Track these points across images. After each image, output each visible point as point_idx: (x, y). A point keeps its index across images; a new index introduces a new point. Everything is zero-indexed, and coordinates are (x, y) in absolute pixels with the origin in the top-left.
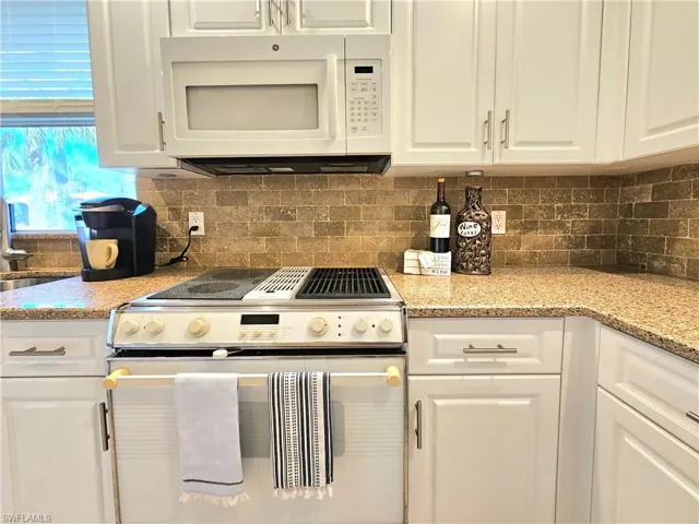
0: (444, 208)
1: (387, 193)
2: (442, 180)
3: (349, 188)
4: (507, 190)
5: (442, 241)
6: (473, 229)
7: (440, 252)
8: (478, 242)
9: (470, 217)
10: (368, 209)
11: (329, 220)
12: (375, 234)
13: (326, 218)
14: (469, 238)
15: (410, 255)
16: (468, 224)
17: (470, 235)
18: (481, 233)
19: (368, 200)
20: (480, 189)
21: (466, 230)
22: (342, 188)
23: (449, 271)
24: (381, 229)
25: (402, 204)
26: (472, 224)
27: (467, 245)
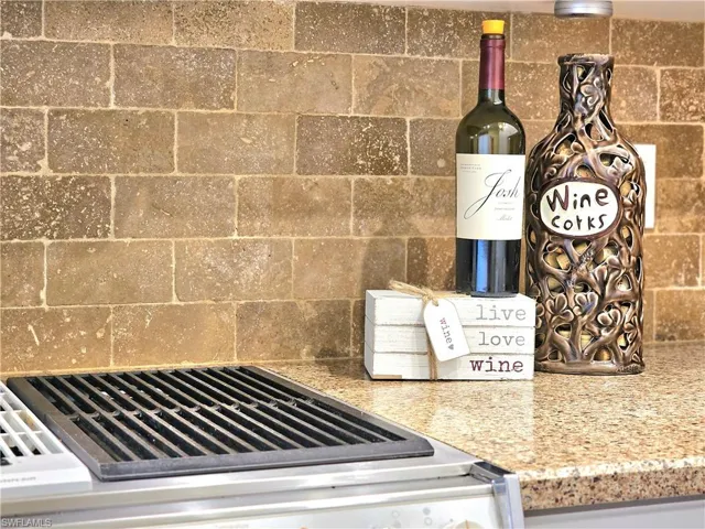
0: (507, 129)
1: (269, 63)
2: (495, 27)
3: (128, 37)
4: (657, 70)
5: (500, 254)
6: (593, 210)
7: (490, 291)
8: (608, 255)
9: (584, 166)
10: (199, 124)
11: (45, 170)
12: (225, 230)
13: (32, 159)
14: (578, 242)
15: (392, 308)
16: (578, 189)
17: (584, 231)
18: (620, 223)
19: (200, 91)
20: (609, 66)
21: (571, 214)
22: (103, 35)
23: (529, 363)
24: (248, 209)
25: (324, 109)
26: (591, 189)
27: (572, 267)
